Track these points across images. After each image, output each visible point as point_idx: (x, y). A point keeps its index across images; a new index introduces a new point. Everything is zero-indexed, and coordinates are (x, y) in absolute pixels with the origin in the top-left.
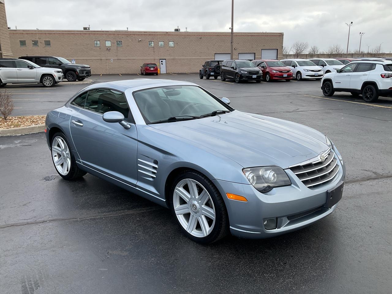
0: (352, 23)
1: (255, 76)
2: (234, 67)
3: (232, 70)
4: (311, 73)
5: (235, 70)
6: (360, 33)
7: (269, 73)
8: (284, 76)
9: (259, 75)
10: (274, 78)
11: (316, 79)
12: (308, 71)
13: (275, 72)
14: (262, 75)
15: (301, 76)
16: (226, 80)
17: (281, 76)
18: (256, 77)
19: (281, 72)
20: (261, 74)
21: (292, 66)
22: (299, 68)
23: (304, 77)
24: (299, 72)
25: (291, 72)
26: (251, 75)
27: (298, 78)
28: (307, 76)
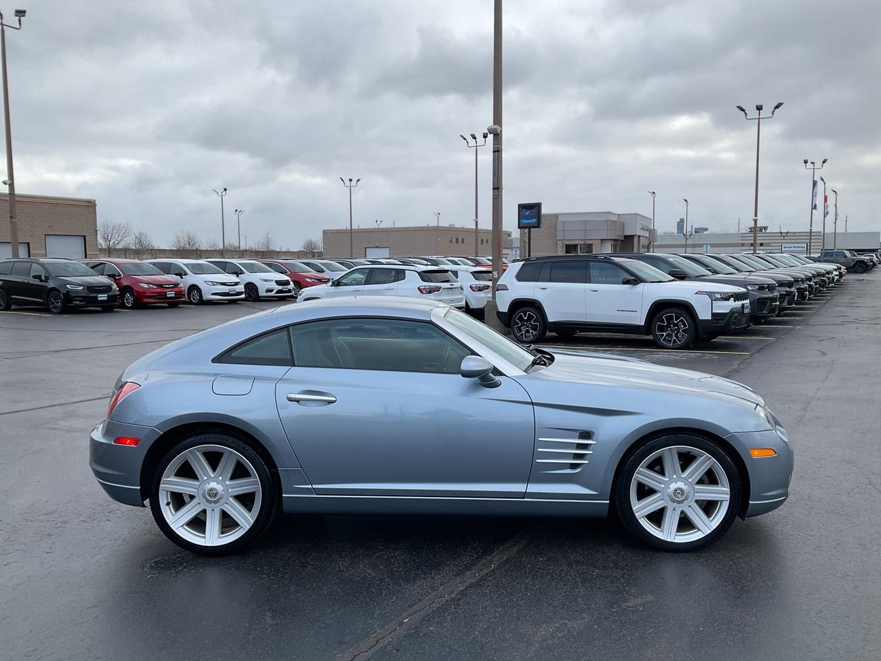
0: (225, 190)
1: (103, 297)
2: (41, 276)
3: (37, 282)
4: (220, 289)
5: (43, 284)
6: (236, 211)
7: (132, 289)
8: (168, 296)
9: (111, 294)
10: (146, 300)
11: (230, 300)
12: (214, 285)
13: (146, 286)
14: (118, 295)
15: (201, 296)
16: (13, 307)
17: (162, 296)
18: (106, 298)
19: (161, 286)
20: (115, 291)
21: (176, 274)
22: (191, 279)
23: (207, 296)
24: (193, 287)
25: (181, 287)
26: (95, 295)
27: (194, 299)
28: (213, 294)
